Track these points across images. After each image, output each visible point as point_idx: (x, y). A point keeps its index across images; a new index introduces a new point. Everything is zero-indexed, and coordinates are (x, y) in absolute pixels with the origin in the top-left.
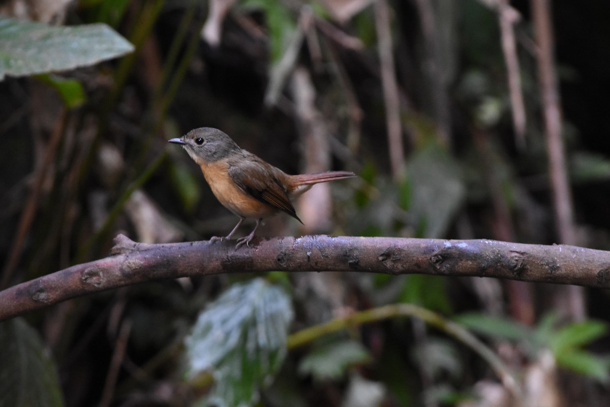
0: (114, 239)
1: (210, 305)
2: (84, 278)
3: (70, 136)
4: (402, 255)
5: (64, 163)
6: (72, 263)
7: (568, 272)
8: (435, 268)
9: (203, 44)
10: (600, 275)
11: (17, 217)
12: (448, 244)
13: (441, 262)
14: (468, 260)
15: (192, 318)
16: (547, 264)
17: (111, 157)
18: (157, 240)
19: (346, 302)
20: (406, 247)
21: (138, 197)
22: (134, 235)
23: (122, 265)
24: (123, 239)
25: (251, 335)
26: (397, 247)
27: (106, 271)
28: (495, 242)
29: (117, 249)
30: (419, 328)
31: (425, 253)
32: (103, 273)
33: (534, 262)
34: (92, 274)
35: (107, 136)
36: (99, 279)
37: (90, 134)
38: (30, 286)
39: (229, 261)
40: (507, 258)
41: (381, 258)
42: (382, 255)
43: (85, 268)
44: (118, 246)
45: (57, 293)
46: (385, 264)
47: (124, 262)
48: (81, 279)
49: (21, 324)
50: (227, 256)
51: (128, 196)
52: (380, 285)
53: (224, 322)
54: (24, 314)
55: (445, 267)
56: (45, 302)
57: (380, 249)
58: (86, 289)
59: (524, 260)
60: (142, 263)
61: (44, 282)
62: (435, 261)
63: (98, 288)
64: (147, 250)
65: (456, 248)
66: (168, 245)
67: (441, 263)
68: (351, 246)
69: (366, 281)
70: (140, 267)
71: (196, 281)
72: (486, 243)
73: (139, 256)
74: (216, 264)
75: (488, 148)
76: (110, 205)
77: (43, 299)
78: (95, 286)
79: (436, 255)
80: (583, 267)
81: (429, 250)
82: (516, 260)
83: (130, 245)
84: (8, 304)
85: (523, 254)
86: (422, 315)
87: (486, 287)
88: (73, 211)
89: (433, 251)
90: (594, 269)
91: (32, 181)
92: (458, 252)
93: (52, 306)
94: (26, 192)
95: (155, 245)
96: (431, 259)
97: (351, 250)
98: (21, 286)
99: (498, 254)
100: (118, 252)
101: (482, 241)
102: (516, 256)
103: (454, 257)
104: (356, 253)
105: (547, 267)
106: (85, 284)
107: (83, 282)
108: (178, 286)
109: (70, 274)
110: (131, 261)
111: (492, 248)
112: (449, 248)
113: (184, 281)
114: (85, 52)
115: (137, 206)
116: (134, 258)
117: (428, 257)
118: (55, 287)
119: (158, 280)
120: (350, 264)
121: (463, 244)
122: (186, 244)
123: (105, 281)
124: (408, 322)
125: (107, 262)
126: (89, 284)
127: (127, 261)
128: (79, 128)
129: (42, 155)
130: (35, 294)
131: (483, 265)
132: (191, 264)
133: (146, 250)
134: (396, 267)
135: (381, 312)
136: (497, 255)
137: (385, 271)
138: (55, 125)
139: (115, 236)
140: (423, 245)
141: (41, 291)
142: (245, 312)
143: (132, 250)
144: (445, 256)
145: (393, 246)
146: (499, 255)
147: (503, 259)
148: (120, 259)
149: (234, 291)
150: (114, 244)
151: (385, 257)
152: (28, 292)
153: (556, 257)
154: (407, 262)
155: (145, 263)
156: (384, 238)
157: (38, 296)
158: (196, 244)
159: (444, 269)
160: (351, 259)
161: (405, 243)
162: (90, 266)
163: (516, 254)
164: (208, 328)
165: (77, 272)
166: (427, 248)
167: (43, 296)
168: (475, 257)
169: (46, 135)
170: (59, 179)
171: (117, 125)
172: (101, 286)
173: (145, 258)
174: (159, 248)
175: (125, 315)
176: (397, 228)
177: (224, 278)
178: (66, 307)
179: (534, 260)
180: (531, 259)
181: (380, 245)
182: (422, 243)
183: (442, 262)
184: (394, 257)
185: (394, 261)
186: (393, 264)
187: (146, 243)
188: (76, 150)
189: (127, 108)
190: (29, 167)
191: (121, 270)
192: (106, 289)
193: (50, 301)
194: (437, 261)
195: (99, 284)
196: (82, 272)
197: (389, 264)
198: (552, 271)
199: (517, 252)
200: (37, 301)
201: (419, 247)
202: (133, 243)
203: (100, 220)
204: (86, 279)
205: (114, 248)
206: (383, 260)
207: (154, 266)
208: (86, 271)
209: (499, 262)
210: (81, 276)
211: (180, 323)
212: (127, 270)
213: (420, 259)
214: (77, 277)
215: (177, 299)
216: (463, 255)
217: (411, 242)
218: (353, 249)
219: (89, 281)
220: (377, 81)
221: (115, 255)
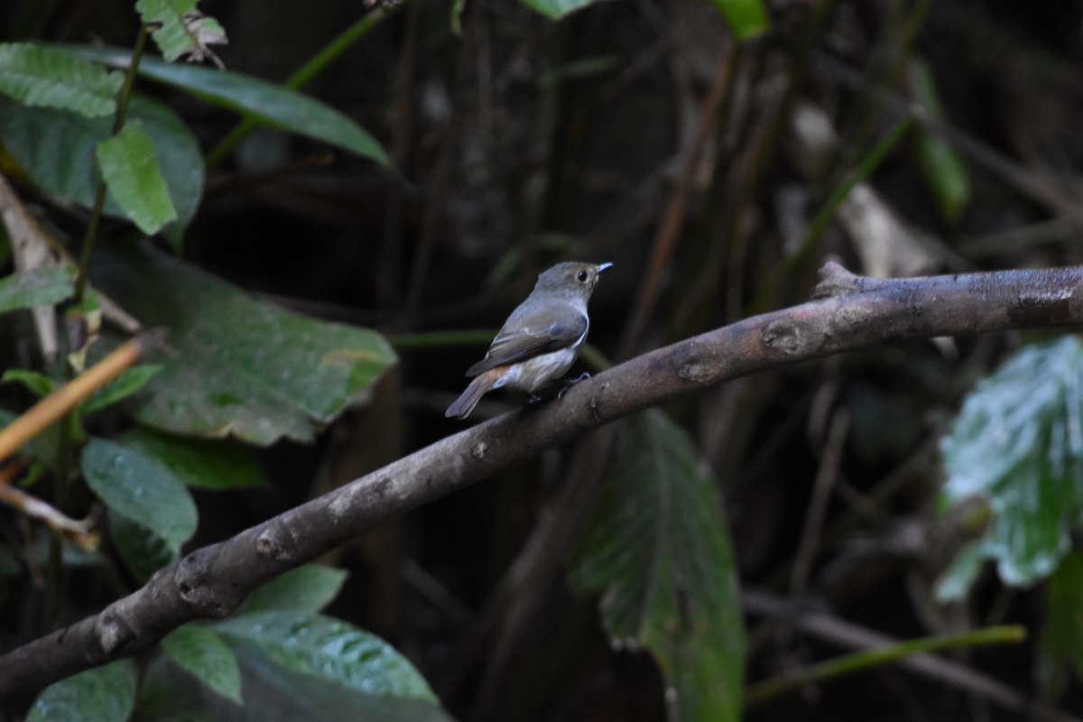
0: (819, 270)
1: (984, 383)
2: (767, 339)
3: (742, 89)
5: (731, 139)
6: (747, 312)
11: (650, 231)
15: (954, 405)
17: (813, 126)
18: (895, 271)
21: (862, 194)
22: (855, 263)
23: (834, 315)
24: (835, 271)
25: (1057, 433)
27: (804, 325)
29: (825, 288)
32: (801, 330)
34: (781, 332)
35: (807, 90)
36: (793, 341)
37: (777, 85)
38: (675, 353)
39: (1021, 306)
43: (770, 321)
44: (826, 283)
45: (721, 365)
47: (836, 310)
48: (762, 342)
49: (658, 420)
50: (1019, 299)
51: (845, 195)
53: (1009, 411)
54: (660, 402)
56: (701, 380)
58: (770, 357)
60: (869, 312)
61: (698, 345)
63: (794, 356)
64: (877, 289)
66: (917, 280)
70: (866, 320)
71: (965, 342)
73: (863, 299)
74: (1000, 312)
76: (812, 210)
77: (696, 376)
78: (786, 353)
83: (848, 280)
84: (635, 385)
88: (748, 221)
91: (675, 169)
93: (711, 390)
94: (667, 187)
95: (891, 280)
98: (658, 353)
100: (828, 292)
106: (770, 348)
107: (766, 346)
108: (935, 350)
109: (742, 331)
110: (850, 309)
113: (943, 342)
115: (859, 212)
116: (854, 303)
118: (717, 356)
119: (895, 340)
122: (944, 280)
123: (803, 344)
125: (806, 310)
126: (776, 349)
127: (841, 309)
128: (758, 76)
129: (694, 123)
130: (682, 368)
132: (955, 314)
133: (875, 290)
138: (715, 70)
139: (822, 265)
141: (693, 361)
142: (1046, 394)
143: (851, 289)
148: (830, 304)
149: (1026, 359)
150: (818, 279)
152: (671, 365)
155: (874, 312)
157: (688, 371)
158: (965, 279)
162: (778, 318)
164: (982, 422)
165: (756, 327)
167: (695, 370)
169: (700, 89)
170: (723, 166)
171: (825, 69)
172: (796, 353)
173: (874, 303)
174: (898, 285)
175: (838, 403)
177: (1013, 336)
178: (737, 389)
187: (878, 275)
188: (752, 114)
189: (841, 41)
190: (671, 145)
191: (833, 324)
192: (804, 358)
193: (708, 379)
195: (793, 349)
196: (764, 328)
200: (686, 380)
202: (852, 277)
203: (795, 236)
204: (771, 341)
205: (820, 286)
207: (890, 317)
208: (771, 326)
210: (761, 335)
211: (934, 416)
212: (843, 324)
214: (755, 337)
215: (931, 374)
219: (775, 344)
221: (820, 297)
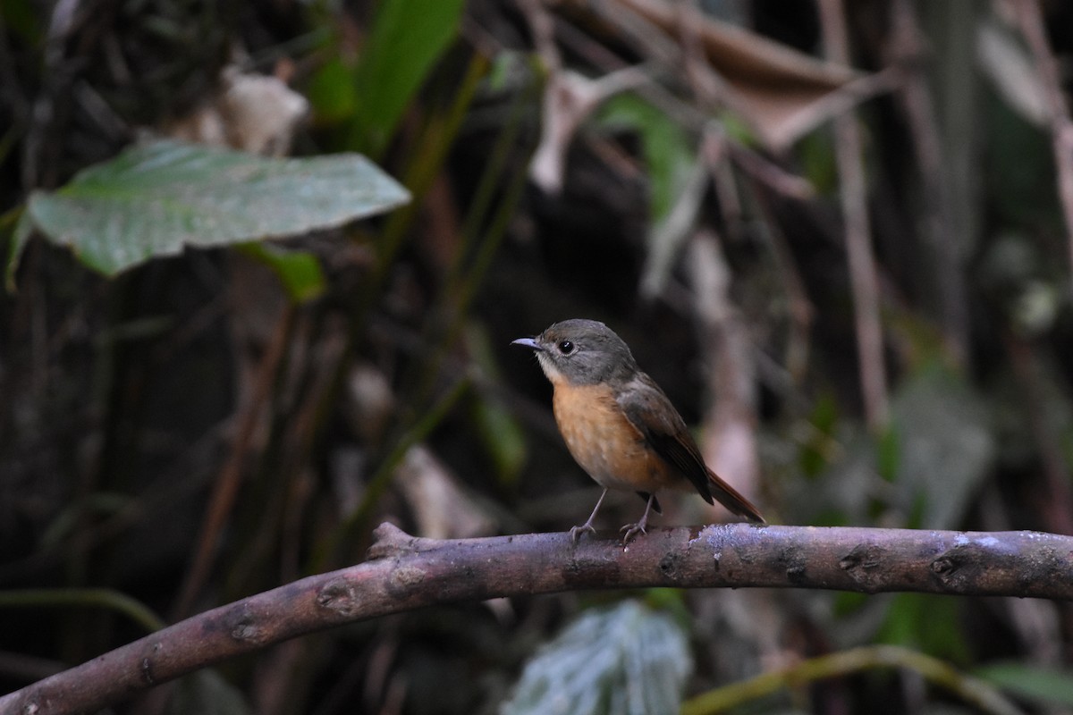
0: (375, 531)
1: (545, 648)
2: (321, 600)
3: (298, 351)
4: (882, 559)
5: (288, 399)
6: (303, 574)
8: (939, 582)
9: (533, 190)
11: (204, 494)
12: (962, 539)
13: (950, 571)
14: (997, 567)
15: (513, 670)
17: (370, 389)
18: (452, 534)
19: (785, 643)
20: (888, 545)
21: (418, 458)
22: (411, 525)
23: (388, 576)
24: (391, 532)
25: (617, 700)
26: (872, 546)
27: (359, 586)
28: (1046, 536)
29: (380, 549)
30: (914, 688)
31: (922, 555)
32: (355, 591)
34: (336, 593)
35: (363, 352)
36: (347, 602)
37: (333, 347)
38: (228, 613)
39: (577, 569)
40: (1067, 563)
41: (844, 565)
42: (846, 559)
43: (324, 583)
44: (381, 544)
45: (276, 626)
46: (851, 575)
47: (392, 571)
48: (316, 603)
49: (212, 682)
50: (574, 561)
51: (401, 455)
52: (845, 613)
53: (569, 677)
54: (216, 663)
55: (959, 579)
56: (255, 641)
57: (843, 548)
58: (325, 618)
60: (424, 572)
61: (252, 606)
62: (939, 569)
63: (347, 617)
64: (432, 551)
65: (978, 546)
66: (471, 541)
67: (950, 573)
68: (791, 544)
69: (820, 606)
70: (421, 581)
71: (521, 604)
72: (1029, 538)
73: (418, 560)
74: (554, 574)
75: (1034, 370)
76: (369, 472)
77: (250, 637)
78: (340, 615)
79: (941, 559)
81: (929, 550)
83: (402, 540)
84: (188, 646)
86: (918, 665)
87: (1032, 615)
88: (304, 483)
89: (936, 551)
91: (232, 429)
92: (980, 554)
93: (265, 651)
94: (222, 450)
95: (446, 541)
96: (932, 565)
97: (791, 549)
98: (212, 614)
99: (1052, 557)
100: (382, 553)
101: (1022, 534)
103: (972, 563)
104: (800, 556)
106: (324, 609)
107: (320, 607)
108: (488, 614)
109: (296, 592)
110: (405, 570)
111: (1043, 546)
112: (964, 547)
113: (499, 604)
114: (324, 204)
115: (415, 474)
116: (409, 564)
117: (928, 561)
118: (271, 616)
119: (453, 604)
120: (789, 573)
121: (989, 540)
122: (503, 539)
123: (358, 605)
124: (894, 678)
125: (360, 571)
126: (331, 610)
127: (396, 570)
128: (316, 337)
129: (250, 385)
130: (236, 628)
131: (1025, 576)
132: (509, 575)
133: (430, 551)
134: (871, 580)
135: (846, 661)
136: (1050, 560)
137: (852, 587)
138: (271, 330)
139: (377, 526)
140: (918, 542)
141: (247, 622)
142: (606, 660)
143: (407, 551)
144: (958, 560)
145: (865, 542)
146: (1054, 559)
147: (1060, 567)
148: (386, 565)
149: (587, 624)
150: (374, 540)
151: (852, 563)
152: (225, 626)
154: (890, 571)
155: (430, 573)
156: (849, 529)
157: (242, 631)
158: (519, 540)
159: (955, 583)
160: (791, 567)
161: (887, 538)
162: (333, 579)
164: (542, 689)
165: (311, 588)
166: (925, 545)
167: (249, 631)
168: (1011, 562)
169: (257, 350)
170: (280, 427)
171: (381, 332)
172: (351, 614)
173: (429, 565)
174: (453, 547)
175: (396, 666)
176: (874, 512)
177: (569, 600)
178: (292, 653)
181: (842, 542)
182: (918, 537)
183: (952, 572)
184: (868, 562)
185: (867, 570)
186: (865, 574)
187: (432, 540)
188: (309, 376)
189: (400, 301)
190: (226, 405)
191: (387, 585)
192: (361, 619)
193: (263, 639)
194: (943, 570)
195: (348, 610)
196: (318, 589)
197: (858, 574)
200: (240, 641)
201: (912, 545)
202: (408, 538)
203: (352, 498)
204: (325, 602)
205: (375, 546)
206: (848, 568)
207: (445, 579)
208: (326, 587)
209: (1054, 570)
210: (316, 596)
211: (492, 680)
212: (398, 585)
213: (913, 566)
214: (310, 597)
215: (487, 638)
216: (988, 558)
217: (897, 536)
218: (793, 549)
219: (330, 605)
220: (837, 255)
221: (376, 559)
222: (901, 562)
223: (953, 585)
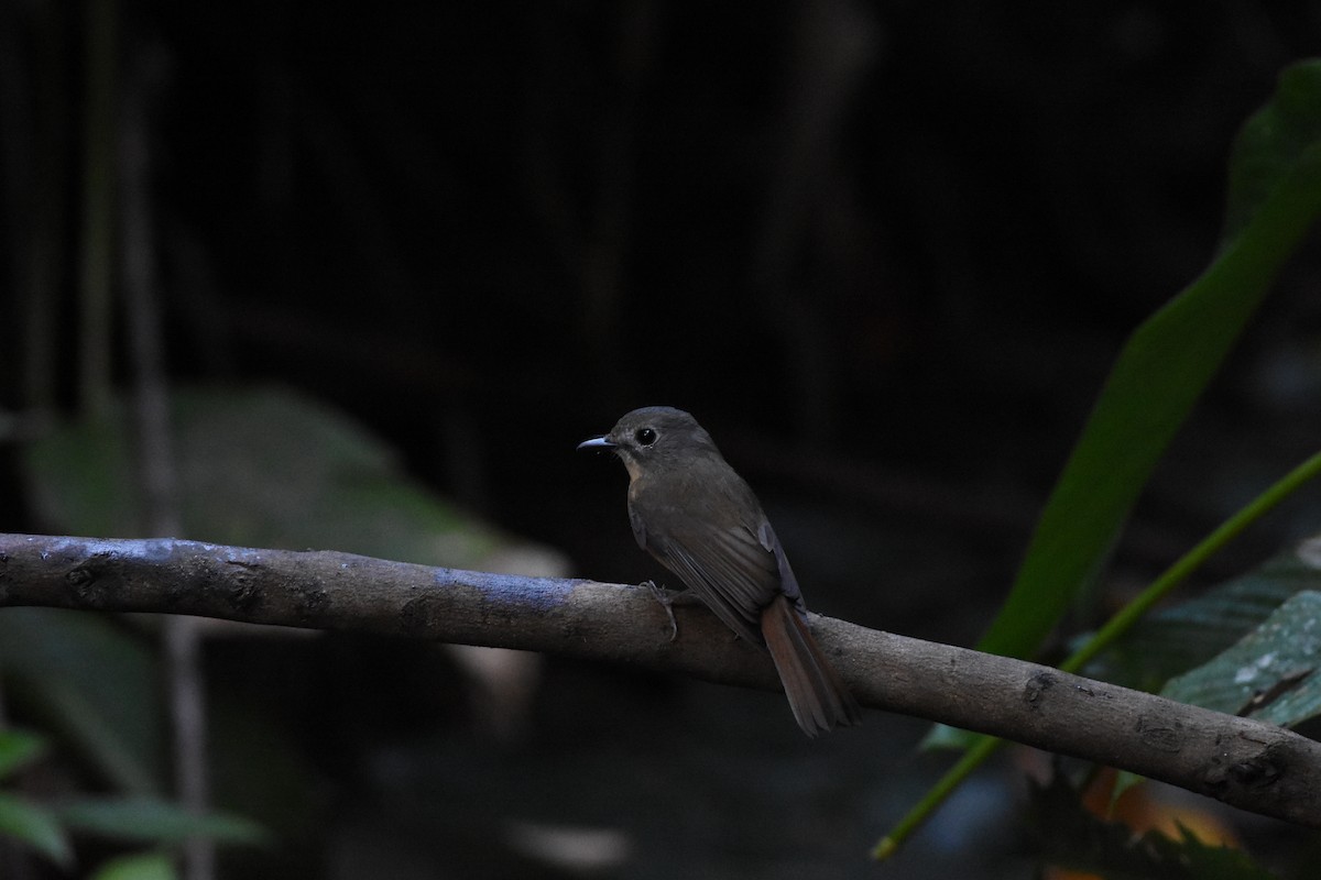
4: (8, 568)
7: (344, 604)
8: (75, 595)
10: (408, 612)
13: (88, 583)
14: (142, 579)
16: (303, 590)
28: (197, 544)
31: (56, 565)
33: (277, 585)
40: (222, 575)
55: (97, 593)
59: (255, 580)
62: (76, 580)
65: (119, 556)
67: (88, 586)
72: (180, 545)
79: (78, 569)
80: (373, 596)
81: (66, 557)
82: (241, 580)
85: (254, 567)
89: (73, 559)
90: (395, 599)
92: (123, 564)
96: (68, 576)
99: (204, 567)
102: (240, 573)
103: (114, 574)
105: (302, 595)
111: (191, 555)
112: (106, 555)
117: (63, 571)
121: (133, 548)
131: (175, 590)
136: (201, 571)
140: (51, 549)
144: (97, 571)
146: (206, 570)
147: (213, 579)
153: (320, 574)
154: (18, 582)
159: (93, 597)
161: (15, 545)
163: (242, 569)
166: (59, 554)
168: (158, 573)
179: (276, 581)
180: (270, 578)
182: (50, 544)
183: (91, 583)
194: (81, 582)
198: (311, 604)
199: (242, 564)
201: (43, 553)
209: (207, 583)
213: (45, 577)
216: (129, 566)
222: (32, 572)
223: (91, 600)
